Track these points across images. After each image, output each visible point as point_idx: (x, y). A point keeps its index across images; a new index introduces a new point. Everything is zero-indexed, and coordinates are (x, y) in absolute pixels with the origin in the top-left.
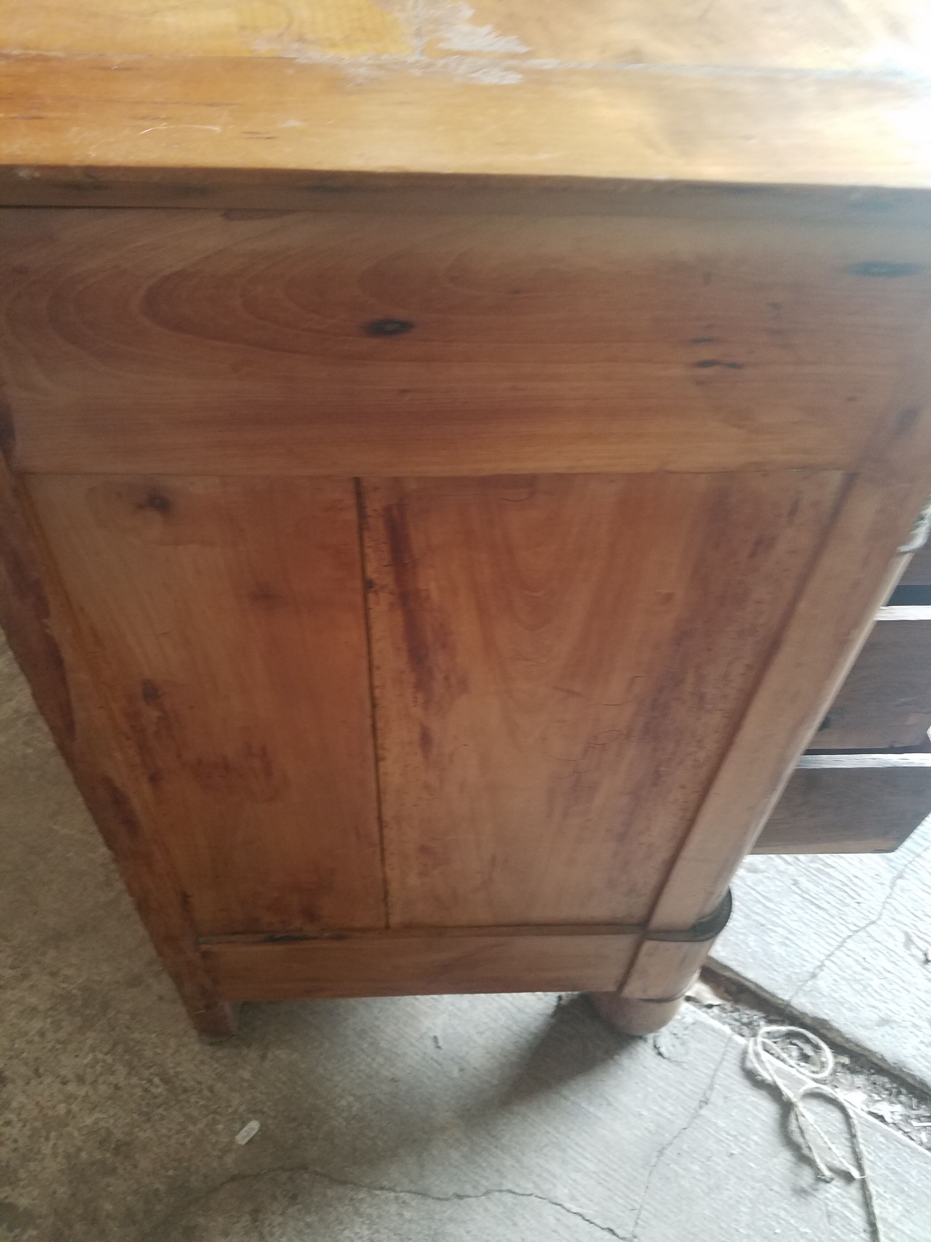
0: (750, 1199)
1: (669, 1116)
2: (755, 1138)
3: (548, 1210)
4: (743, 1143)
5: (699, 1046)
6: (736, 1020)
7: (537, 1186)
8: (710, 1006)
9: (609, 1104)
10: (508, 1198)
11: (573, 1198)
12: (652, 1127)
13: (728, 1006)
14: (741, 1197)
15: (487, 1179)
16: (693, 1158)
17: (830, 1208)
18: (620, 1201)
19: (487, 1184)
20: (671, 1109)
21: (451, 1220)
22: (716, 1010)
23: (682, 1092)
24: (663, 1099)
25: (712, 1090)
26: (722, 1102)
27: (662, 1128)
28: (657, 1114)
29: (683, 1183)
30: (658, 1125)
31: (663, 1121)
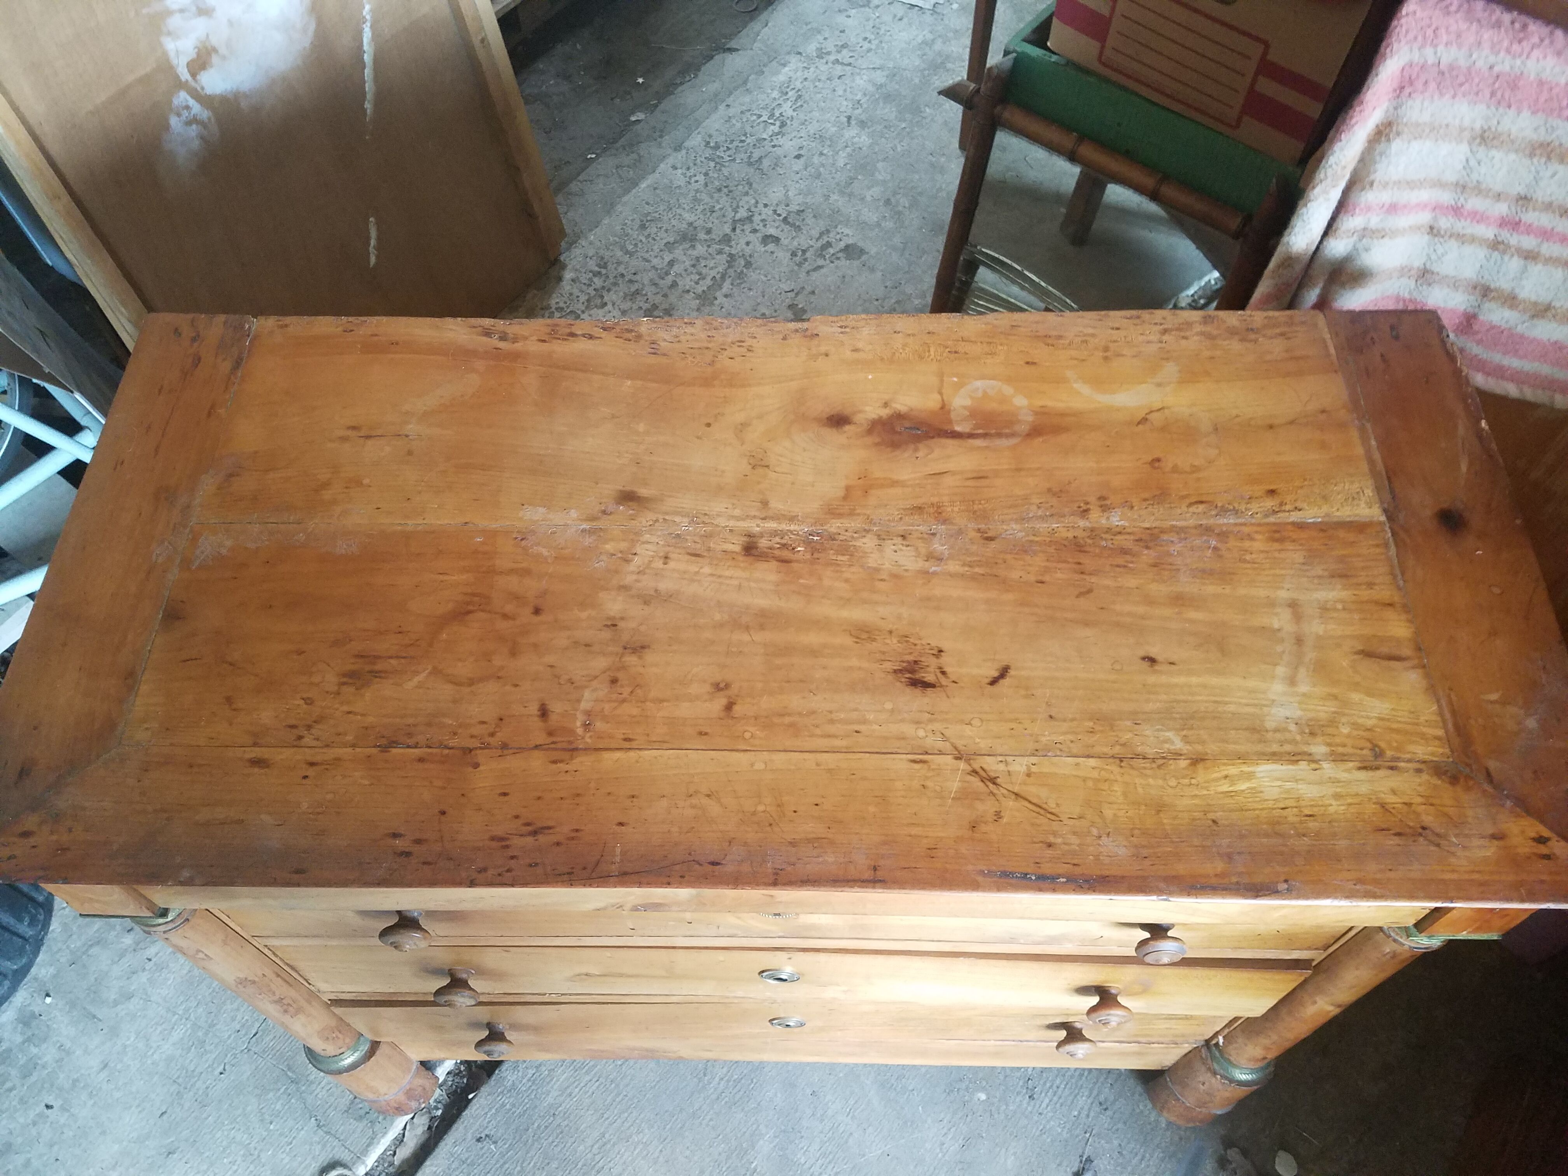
0: (249, 1144)
1: (316, 1092)
4: (285, 1150)
5: (359, 1130)
8: (394, 1153)
12: (312, 1078)
14: (252, 1137)
16: (285, 1106)
18: (270, 1045)
20: (320, 1096)
23: (330, 1107)
24: (328, 1090)
25: (326, 1133)
26: (316, 1139)
27: (309, 1086)
28: (320, 1083)
29: (271, 1094)
30: (312, 1083)
31: (314, 1086)
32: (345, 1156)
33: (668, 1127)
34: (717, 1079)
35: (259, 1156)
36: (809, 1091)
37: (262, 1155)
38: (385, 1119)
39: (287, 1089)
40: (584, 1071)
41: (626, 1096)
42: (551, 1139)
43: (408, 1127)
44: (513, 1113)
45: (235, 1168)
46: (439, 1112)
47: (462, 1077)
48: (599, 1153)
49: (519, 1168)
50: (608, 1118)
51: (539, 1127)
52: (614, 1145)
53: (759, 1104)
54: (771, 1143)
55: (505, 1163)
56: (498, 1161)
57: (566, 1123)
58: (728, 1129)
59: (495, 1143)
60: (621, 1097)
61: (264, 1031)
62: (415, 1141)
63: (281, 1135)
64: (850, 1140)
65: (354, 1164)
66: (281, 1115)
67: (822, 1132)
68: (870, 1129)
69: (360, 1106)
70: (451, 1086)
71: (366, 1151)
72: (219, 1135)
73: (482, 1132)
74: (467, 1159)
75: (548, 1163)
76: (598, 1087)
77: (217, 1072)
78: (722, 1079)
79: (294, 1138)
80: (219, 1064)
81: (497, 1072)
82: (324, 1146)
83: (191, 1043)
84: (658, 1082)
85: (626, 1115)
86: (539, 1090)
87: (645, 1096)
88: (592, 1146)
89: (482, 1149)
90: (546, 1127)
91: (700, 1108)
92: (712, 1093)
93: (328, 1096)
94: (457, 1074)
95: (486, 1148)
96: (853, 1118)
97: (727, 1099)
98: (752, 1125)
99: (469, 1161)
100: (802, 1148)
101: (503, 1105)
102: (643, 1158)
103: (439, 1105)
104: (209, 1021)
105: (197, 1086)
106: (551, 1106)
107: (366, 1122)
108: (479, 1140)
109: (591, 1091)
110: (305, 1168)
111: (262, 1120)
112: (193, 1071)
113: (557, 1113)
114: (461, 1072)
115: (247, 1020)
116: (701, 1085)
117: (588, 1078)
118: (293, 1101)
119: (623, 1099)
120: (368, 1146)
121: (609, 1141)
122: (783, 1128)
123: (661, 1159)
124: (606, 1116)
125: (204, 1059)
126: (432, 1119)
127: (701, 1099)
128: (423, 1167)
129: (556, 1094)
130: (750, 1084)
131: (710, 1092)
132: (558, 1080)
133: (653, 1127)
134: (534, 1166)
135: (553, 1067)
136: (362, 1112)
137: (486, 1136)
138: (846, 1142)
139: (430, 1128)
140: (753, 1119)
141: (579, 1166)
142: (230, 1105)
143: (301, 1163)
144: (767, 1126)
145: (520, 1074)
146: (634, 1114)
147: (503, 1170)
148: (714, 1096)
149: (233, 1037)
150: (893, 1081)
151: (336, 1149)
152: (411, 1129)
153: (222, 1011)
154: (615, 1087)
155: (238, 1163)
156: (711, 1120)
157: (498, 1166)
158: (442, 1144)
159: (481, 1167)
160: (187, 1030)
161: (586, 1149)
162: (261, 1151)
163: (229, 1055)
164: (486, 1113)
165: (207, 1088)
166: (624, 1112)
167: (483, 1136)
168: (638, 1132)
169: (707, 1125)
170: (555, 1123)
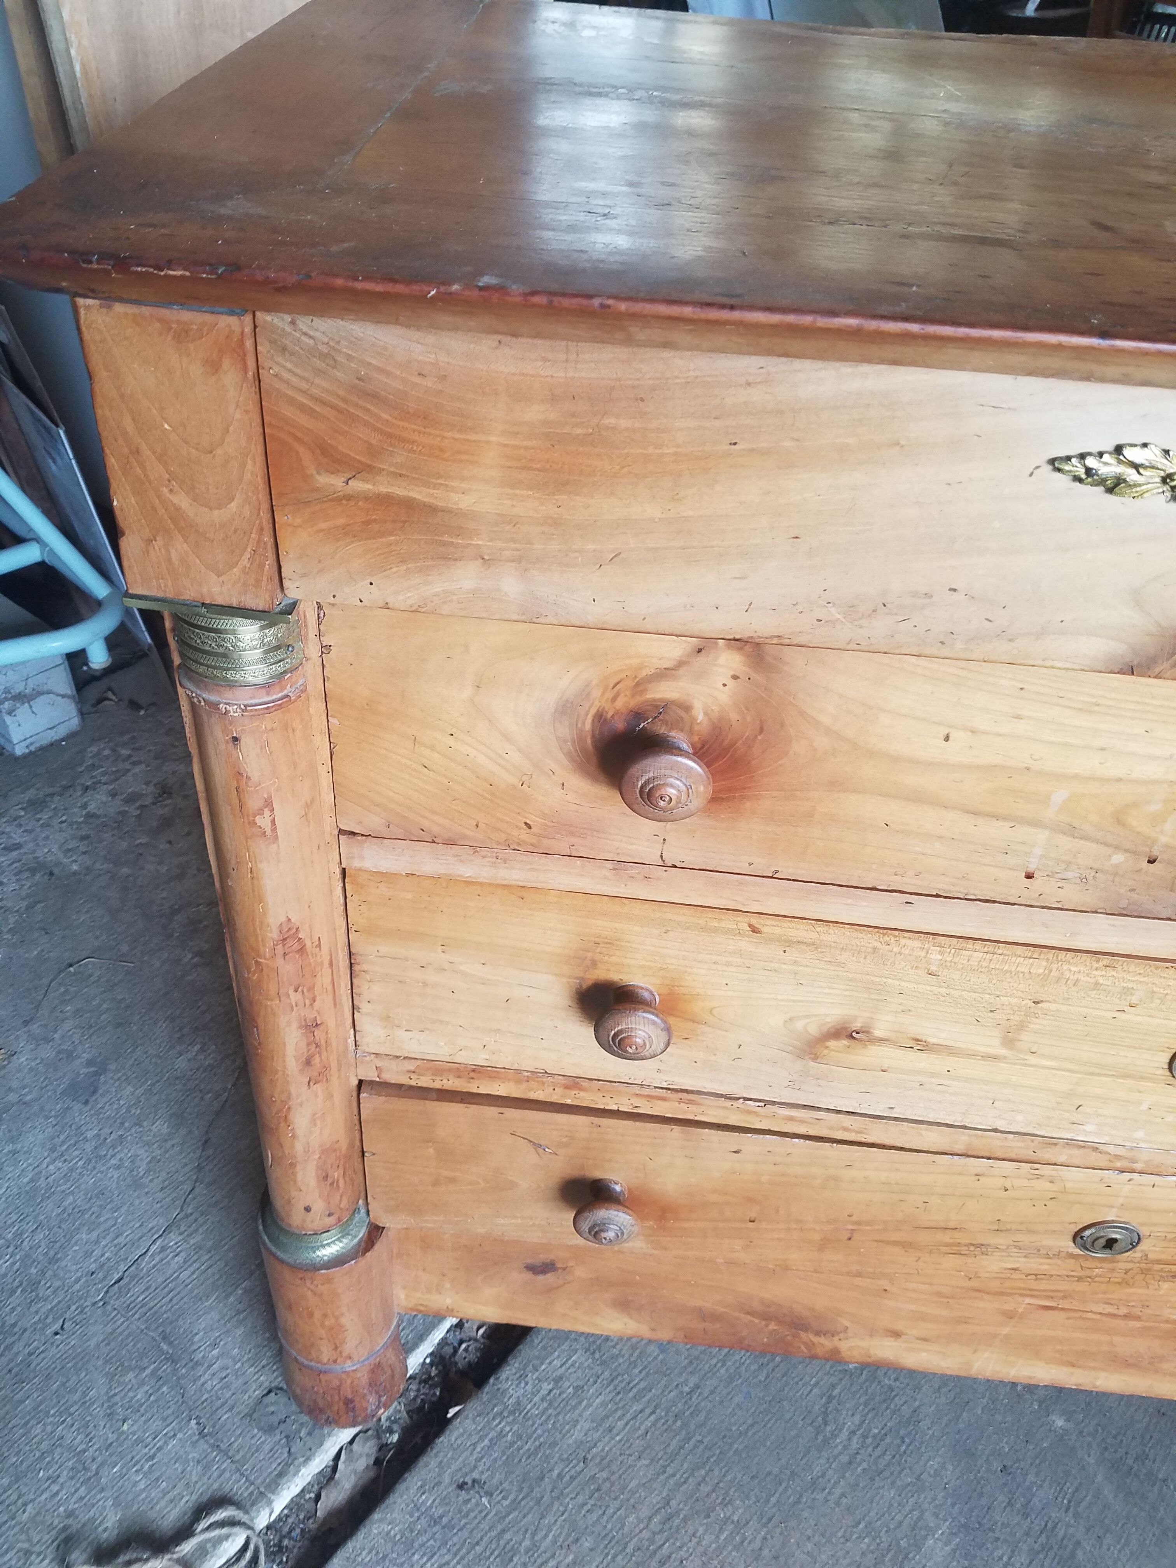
0: (84, 1451)
1: (203, 1379)
2: (142, 1486)
3: (163, 1222)
4: (142, 1467)
5: (267, 1448)
6: (290, 1532)
7: (187, 1216)
8: (318, 1498)
9: (238, 1313)
10: (187, 1187)
11: (163, 1249)
12: (199, 1356)
13: (311, 1525)
14: (90, 1441)
15: (211, 1171)
16: (150, 1396)
17: (34, 1556)
18: (140, 1299)
19: (207, 1168)
20: (208, 1386)
21: (190, 1132)
22: (310, 1506)
23: (223, 1405)
24: (222, 1379)
25: (212, 1446)
26: (194, 1455)
27: (193, 1368)
28: (210, 1366)
29: (131, 1375)
30: (198, 1364)
31: (200, 1370)
32: (237, 1487)
33: (773, 1500)
34: (845, 1433)
35: (97, 1473)
36: (996, 1465)
37: (104, 1472)
38: (310, 1434)
39: (156, 1369)
40: (631, 1395)
41: (701, 1442)
42: (580, 1499)
43: (343, 1456)
44: (519, 1449)
45: (55, 1488)
46: (395, 1438)
47: (432, 1387)
48: (661, 1531)
49: (527, 1543)
50: (674, 1475)
51: (560, 1476)
52: (685, 1520)
53: (918, 1479)
54: (946, 1544)
55: (503, 1531)
56: (491, 1528)
57: (605, 1475)
58: (872, 1514)
59: (489, 1494)
60: (692, 1443)
61: (132, 1278)
62: (353, 1479)
63: (138, 1441)
64: (1080, 1553)
65: (253, 1505)
66: (142, 1410)
67: (1027, 1534)
68: (1108, 1540)
69: (272, 1409)
70: (415, 1399)
71: (274, 1484)
72: (38, 1429)
73: (466, 1474)
74: (441, 1517)
75: (577, 1540)
76: (654, 1424)
77: (49, 1332)
78: (853, 1433)
79: (160, 1449)
80: (55, 1320)
81: (491, 1380)
82: (207, 1468)
83: (16, 1283)
84: (752, 1425)
85: (703, 1472)
86: (560, 1417)
87: (731, 1445)
88: (650, 1518)
89: (467, 1501)
90: (573, 1478)
91: (823, 1476)
92: (840, 1453)
93: (221, 1388)
94: (425, 1382)
95: (473, 1501)
96: (1076, 1515)
97: (865, 1465)
98: (911, 1511)
99: (445, 1520)
100: (1001, 1558)
101: (501, 1435)
102: (736, 1548)
103: (395, 1427)
104: (52, 1253)
105: (15, 1349)
106: (579, 1444)
107: (278, 1437)
108: (461, 1487)
109: (643, 1428)
110: (171, 1501)
111: (110, 1415)
112: (14, 1325)
113: (589, 1457)
114: (430, 1378)
115: (109, 1259)
116: (820, 1438)
117: (637, 1407)
118: (165, 1389)
119: (696, 1447)
120: (281, 1475)
121: (678, 1512)
122: (963, 1521)
123: (766, 1552)
124: (670, 1470)
125: (33, 1309)
126: (383, 1447)
127: (822, 1461)
128: (367, 1522)
129: (587, 1426)
130: (899, 1446)
131: (836, 1452)
132: (589, 1405)
133: (748, 1497)
134: (554, 1542)
135: (581, 1383)
136: (275, 1420)
137: (474, 1481)
138: (1073, 1555)
139: (378, 1462)
140: (912, 1501)
141: (629, 1549)
142: (64, 1384)
143: (165, 1493)
144: (936, 1515)
145: (529, 1387)
146: (716, 1472)
147: (502, 1542)
148: (844, 1458)
149: (83, 1280)
150: (1130, 1462)
151: (227, 1475)
152: (350, 1459)
153: (73, 1242)
154: (682, 1428)
155: (61, 1480)
156: (843, 1495)
157: (493, 1534)
158: (401, 1487)
159: (465, 1533)
160: (14, 1263)
161: (640, 1521)
162: (102, 1465)
163: (73, 1308)
164: (474, 1445)
165: (30, 1354)
166: (698, 1468)
167: (468, 1479)
168: (725, 1504)
169: (838, 1504)
170: (588, 1473)
